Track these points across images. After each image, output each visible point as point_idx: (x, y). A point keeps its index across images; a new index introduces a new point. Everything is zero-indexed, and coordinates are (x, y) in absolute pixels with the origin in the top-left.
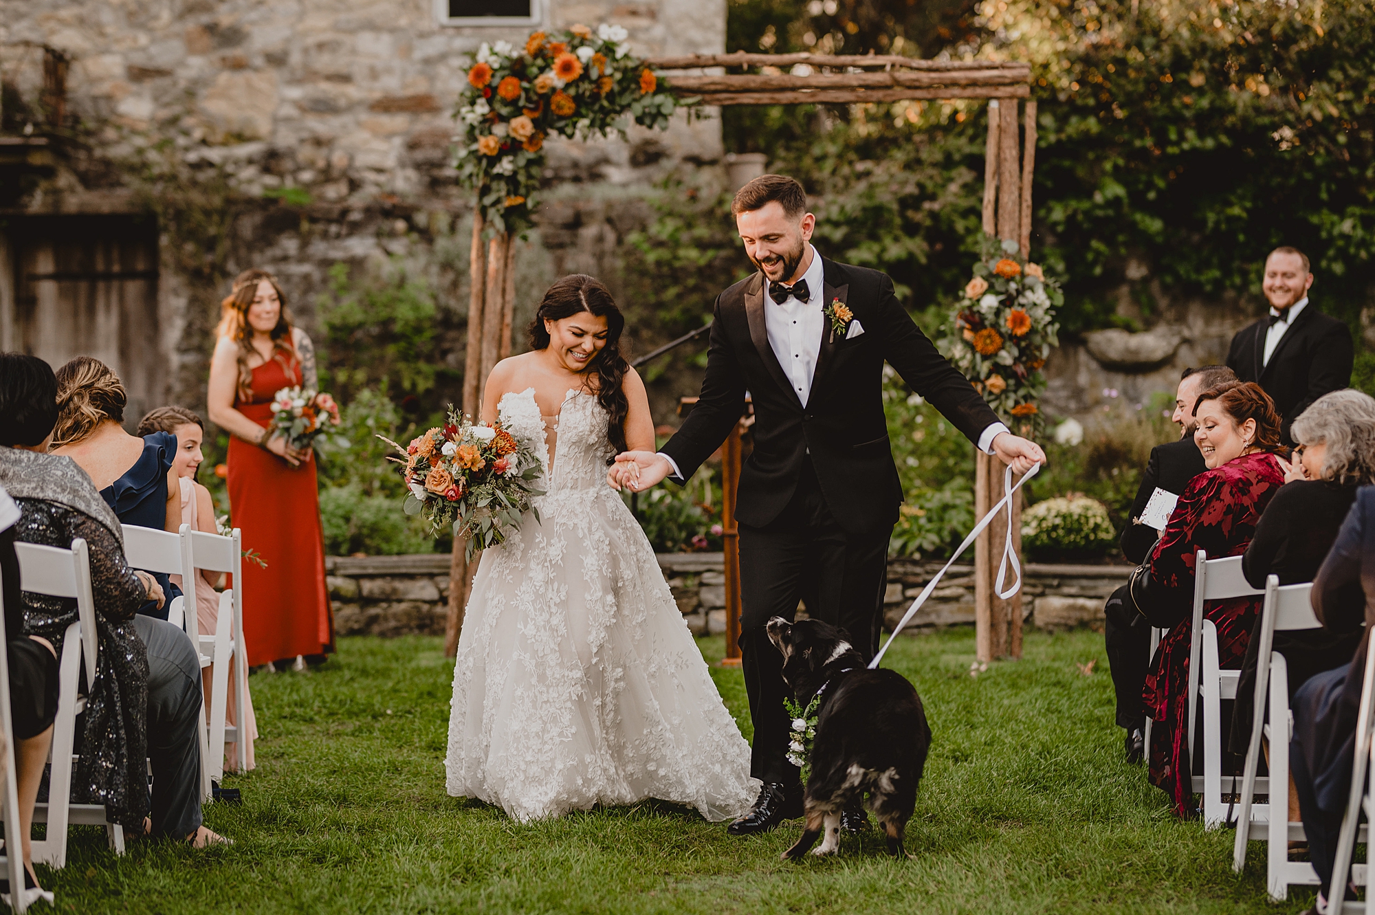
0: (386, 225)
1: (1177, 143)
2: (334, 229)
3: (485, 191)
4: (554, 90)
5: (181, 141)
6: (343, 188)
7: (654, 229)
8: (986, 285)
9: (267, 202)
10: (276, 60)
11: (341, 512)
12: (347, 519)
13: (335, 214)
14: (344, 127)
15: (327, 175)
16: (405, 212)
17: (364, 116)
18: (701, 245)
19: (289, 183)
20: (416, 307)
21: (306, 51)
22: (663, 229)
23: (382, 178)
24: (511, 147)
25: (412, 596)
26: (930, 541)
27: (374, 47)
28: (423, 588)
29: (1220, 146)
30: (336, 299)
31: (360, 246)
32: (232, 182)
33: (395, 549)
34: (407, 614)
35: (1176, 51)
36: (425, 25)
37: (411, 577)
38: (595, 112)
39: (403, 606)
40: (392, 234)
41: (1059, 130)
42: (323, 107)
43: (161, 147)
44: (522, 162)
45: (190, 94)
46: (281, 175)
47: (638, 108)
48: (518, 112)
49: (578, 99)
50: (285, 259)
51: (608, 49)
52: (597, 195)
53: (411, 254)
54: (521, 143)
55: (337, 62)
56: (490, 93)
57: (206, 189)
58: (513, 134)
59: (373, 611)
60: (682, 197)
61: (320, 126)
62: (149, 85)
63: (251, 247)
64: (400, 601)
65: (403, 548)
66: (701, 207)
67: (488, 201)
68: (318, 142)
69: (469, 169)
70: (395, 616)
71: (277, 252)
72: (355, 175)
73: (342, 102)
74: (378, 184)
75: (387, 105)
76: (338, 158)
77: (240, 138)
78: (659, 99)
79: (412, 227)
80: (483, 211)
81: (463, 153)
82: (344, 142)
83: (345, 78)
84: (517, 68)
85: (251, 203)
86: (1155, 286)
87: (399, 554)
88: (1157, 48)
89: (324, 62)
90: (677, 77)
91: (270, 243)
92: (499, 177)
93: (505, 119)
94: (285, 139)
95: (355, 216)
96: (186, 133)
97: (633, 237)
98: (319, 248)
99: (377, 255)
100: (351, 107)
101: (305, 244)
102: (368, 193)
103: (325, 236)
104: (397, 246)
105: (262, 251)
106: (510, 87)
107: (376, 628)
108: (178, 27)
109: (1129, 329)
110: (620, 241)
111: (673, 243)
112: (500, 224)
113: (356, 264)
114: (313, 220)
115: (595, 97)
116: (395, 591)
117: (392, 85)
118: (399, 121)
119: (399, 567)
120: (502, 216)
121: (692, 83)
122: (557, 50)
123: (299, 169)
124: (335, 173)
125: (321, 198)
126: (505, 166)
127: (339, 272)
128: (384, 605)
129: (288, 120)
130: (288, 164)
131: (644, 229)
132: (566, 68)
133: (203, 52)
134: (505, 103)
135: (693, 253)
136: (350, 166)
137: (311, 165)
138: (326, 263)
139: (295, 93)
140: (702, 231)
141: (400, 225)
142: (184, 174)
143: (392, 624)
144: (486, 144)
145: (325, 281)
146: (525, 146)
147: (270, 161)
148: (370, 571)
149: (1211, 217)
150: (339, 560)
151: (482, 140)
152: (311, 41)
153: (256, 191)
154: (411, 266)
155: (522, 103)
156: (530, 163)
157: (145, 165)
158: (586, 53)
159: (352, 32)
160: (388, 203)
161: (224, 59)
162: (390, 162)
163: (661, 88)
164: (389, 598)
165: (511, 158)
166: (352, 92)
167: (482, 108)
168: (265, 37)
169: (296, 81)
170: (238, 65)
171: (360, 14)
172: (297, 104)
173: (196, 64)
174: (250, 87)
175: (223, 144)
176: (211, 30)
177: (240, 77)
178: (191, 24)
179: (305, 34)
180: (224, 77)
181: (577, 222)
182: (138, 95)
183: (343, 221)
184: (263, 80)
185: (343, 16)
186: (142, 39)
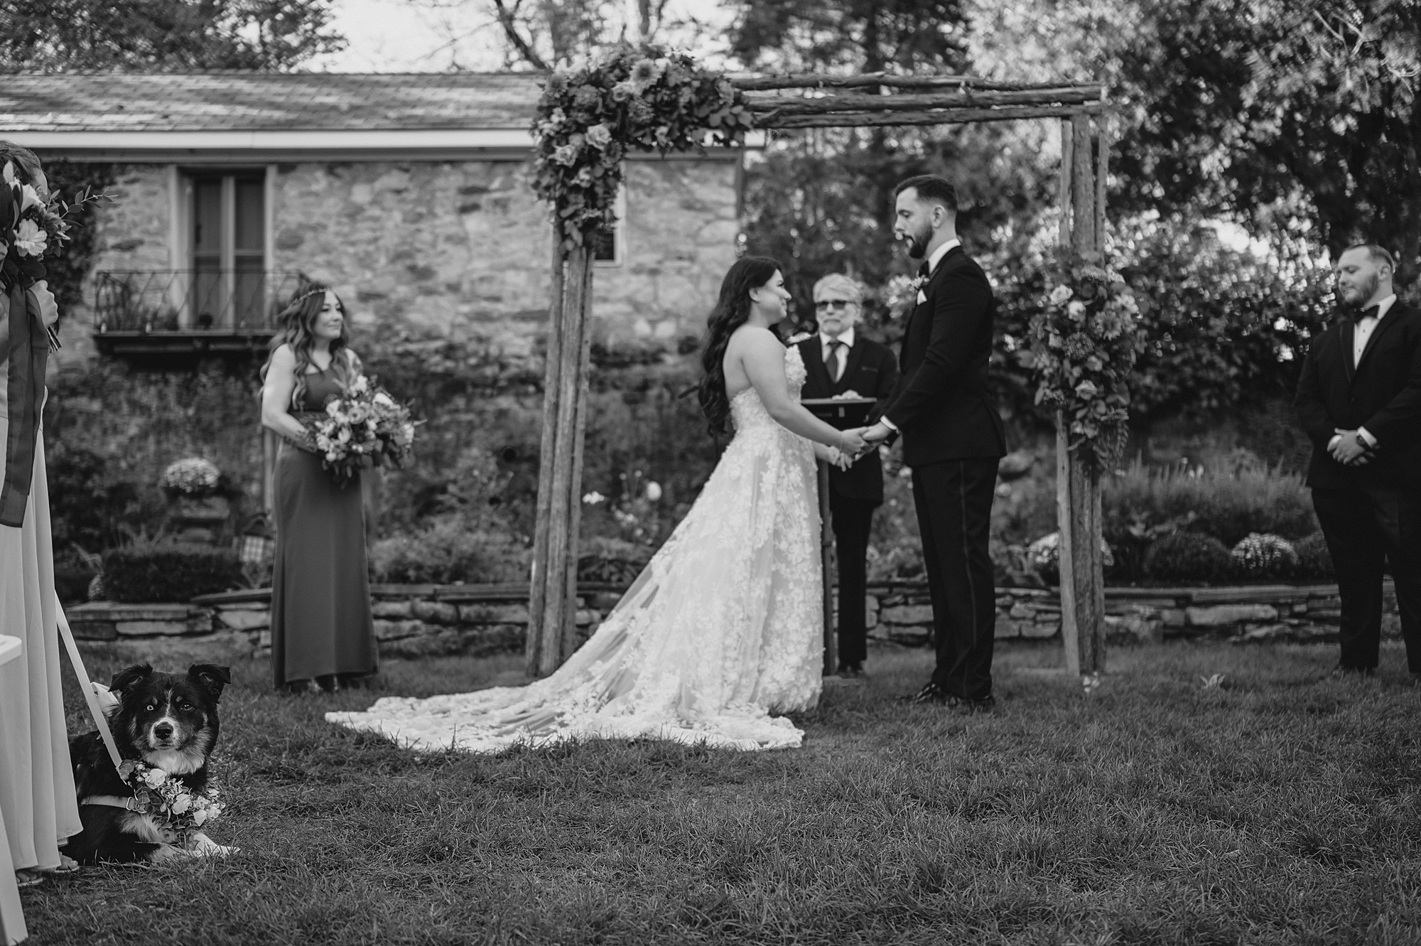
0: (522, 389)
2: (488, 391)
3: (563, 202)
4: (631, 97)
5: (393, 339)
6: (496, 368)
8: (1071, 292)
9: (447, 374)
10: (454, 288)
11: (443, 545)
12: (449, 552)
13: (490, 381)
14: (497, 330)
15: (486, 360)
17: (510, 323)
19: (462, 365)
21: (472, 282)
23: (521, 362)
24: (588, 156)
25: (505, 620)
27: (516, 280)
28: (515, 612)
31: (505, 402)
32: (425, 366)
33: (491, 577)
34: (500, 635)
37: (505, 602)
38: (673, 121)
39: (498, 628)
40: (527, 394)
42: (483, 317)
44: (599, 172)
45: (398, 309)
46: (456, 360)
48: (595, 120)
49: (656, 108)
50: (457, 411)
51: (686, 62)
52: (657, 371)
54: (599, 151)
55: (492, 289)
56: (567, 104)
57: (406, 368)
58: (590, 143)
59: (470, 633)
61: (482, 329)
62: (372, 304)
63: (435, 403)
64: (494, 624)
65: (499, 577)
67: (565, 213)
68: (480, 340)
70: (490, 638)
71: (452, 406)
72: (505, 361)
73: (495, 315)
74: (518, 366)
75: (524, 316)
76: (494, 351)
77: (430, 337)
80: (561, 223)
82: (497, 339)
83: (497, 299)
84: (595, 79)
85: (435, 376)
87: (495, 582)
89: (484, 289)
90: (753, 96)
91: (447, 401)
92: (577, 189)
93: (583, 128)
94: (459, 337)
95: (502, 383)
96: (396, 334)
98: (478, 403)
99: (516, 407)
100: (501, 317)
101: (470, 400)
102: (512, 371)
103: (483, 396)
104: (529, 402)
105: (442, 406)
106: (586, 95)
107: (473, 649)
108: (391, 268)
112: (577, 237)
113: (502, 414)
114: (475, 385)
115: (673, 105)
116: (489, 614)
117: (527, 303)
118: (531, 327)
119: (493, 593)
120: (580, 230)
121: (768, 102)
122: (635, 61)
123: (468, 356)
124: (491, 359)
125: (481, 373)
126: (583, 176)
127: (491, 418)
128: (480, 628)
129: (460, 326)
130: (460, 354)
132: (645, 73)
133: (406, 284)
134: (583, 111)
136: (501, 355)
137: (475, 354)
138: (483, 413)
139: (465, 308)
143: (487, 644)
144: (565, 153)
145: (482, 423)
146: (603, 155)
147: (450, 351)
148: (467, 597)
150: (438, 587)
151: (559, 149)
152: (475, 276)
153: (440, 369)
155: (599, 110)
159: (502, 270)
160: (524, 376)
161: (420, 288)
162: (526, 352)
164: (485, 621)
165: (588, 169)
166: (501, 307)
167: (558, 117)
168: (447, 273)
169: (466, 301)
170: (429, 292)
171: (507, 260)
172: (466, 315)
173: (403, 291)
174: (437, 306)
175: (419, 341)
176: (412, 269)
177: (430, 300)
178: (399, 266)
179: (473, 271)
180: (420, 300)
181: (645, 386)
182: (365, 310)
183: (494, 387)
184: (446, 301)
185: (496, 261)
186: (368, 275)
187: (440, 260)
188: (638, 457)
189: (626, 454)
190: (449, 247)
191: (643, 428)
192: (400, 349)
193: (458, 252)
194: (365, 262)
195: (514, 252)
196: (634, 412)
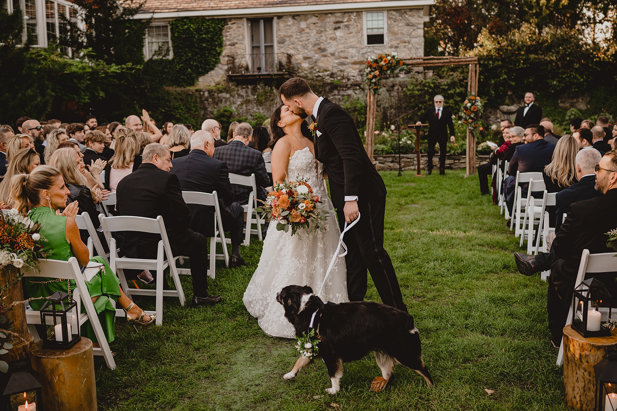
0: (355, 88)
1: (518, 66)
2: (345, 89)
3: (370, 85)
4: (383, 65)
5: (314, 72)
6: (346, 80)
7: (409, 87)
8: (468, 101)
9: (331, 84)
10: (333, 54)
14: (346, 68)
15: (343, 78)
16: (359, 85)
17: (350, 66)
18: (418, 90)
19: (336, 79)
20: (361, 104)
21: (339, 53)
22: (411, 87)
23: (354, 78)
24: (375, 77)
26: (459, 151)
27: (352, 51)
29: (527, 66)
30: (345, 103)
31: (350, 92)
32: (324, 80)
35: (518, 46)
36: (362, 46)
38: (391, 69)
40: (356, 89)
41: (493, 64)
42: (342, 64)
43: (311, 73)
44: (377, 80)
45: (316, 62)
46: (334, 78)
47: (399, 68)
48: (376, 70)
49: (388, 67)
50: (335, 95)
51: (394, 57)
52: (398, 80)
53: (360, 93)
54: (377, 76)
55: (345, 55)
56: (371, 66)
57: (319, 81)
58: (375, 74)
60: (414, 80)
61: (341, 68)
62: (307, 61)
63: (328, 93)
66: (419, 82)
67: (371, 87)
68: (341, 71)
69: (367, 81)
71: (333, 94)
72: (349, 78)
73: (346, 63)
75: (355, 63)
76: (345, 74)
77: (326, 71)
78: (404, 66)
79: (360, 88)
80: (370, 89)
81: (365, 78)
82: (347, 71)
83: (347, 58)
84: (376, 61)
85: (328, 84)
86: (514, 96)
88: (514, 46)
89: (342, 55)
90: (408, 62)
91: (332, 92)
92: (373, 83)
93: (374, 71)
94: (335, 71)
95: (349, 86)
96: (315, 70)
97: (404, 89)
98: (342, 93)
99: (353, 94)
100: (348, 64)
101: (339, 92)
102: (351, 81)
103: (343, 90)
104: (357, 92)
105: (330, 93)
106: (374, 65)
108: (313, 49)
109: (508, 105)
110: (402, 90)
111: (413, 90)
112: (373, 92)
113: (349, 96)
114: (340, 87)
115: (391, 66)
117: (356, 59)
118: (357, 66)
120: (373, 90)
121: (410, 63)
122: (384, 57)
123: (338, 76)
124: (345, 77)
125: (342, 82)
126: (374, 80)
127: (346, 97)
129: (335, 67)
130: (335, 76)
131: (407, 87)
132: (385, 61)
133: (318, 54)
134: (374, 68)
135: (417, 92)
136: (348, 76)
137: (340, 75)
138: (343, 96)
139: (336, 61)
140: (418, 87)
141: (358, 88)
142: (315, 78)
144: (370, 76)
145: (343, 99)
147: (332, 75)
149: (526, 81)
152: (339, 50)
153: (329, 81)
154: (360, 96)
155: (377, 68)
156: (379, 80)
157: (307, 77)
158: (389, 58)
159: (348, 48)
160: (355, 83)
161: (322, 55)
162: (356, 75)
163: (404, 64)
166: (348, 60)
167: (369, 69)
168: (330, 50)
169: (337, 59)
170: (325, 56)
171: (349, 45)
172: (337, 63)
173: (317, 56)
174: (328, 60)
175: (323, 72)
176: (320, 49)
177: (325, 58)
178: (316, 48)
179: (338, 49)
180: (322, 58)
181: (393, 86)
182: (305, 63)
183: (346, 87)
184: (331, 59)
185: (346, 45)
186: (306, 51)
187: (328, 46)
188: (391, 109)
189: (387, 108)
190: (331, 41)
191: (393, 99)
192: (316, 75)
193: (334, 43)
194: (305, 47)
195: (352, 42)
196: (390, 94)
